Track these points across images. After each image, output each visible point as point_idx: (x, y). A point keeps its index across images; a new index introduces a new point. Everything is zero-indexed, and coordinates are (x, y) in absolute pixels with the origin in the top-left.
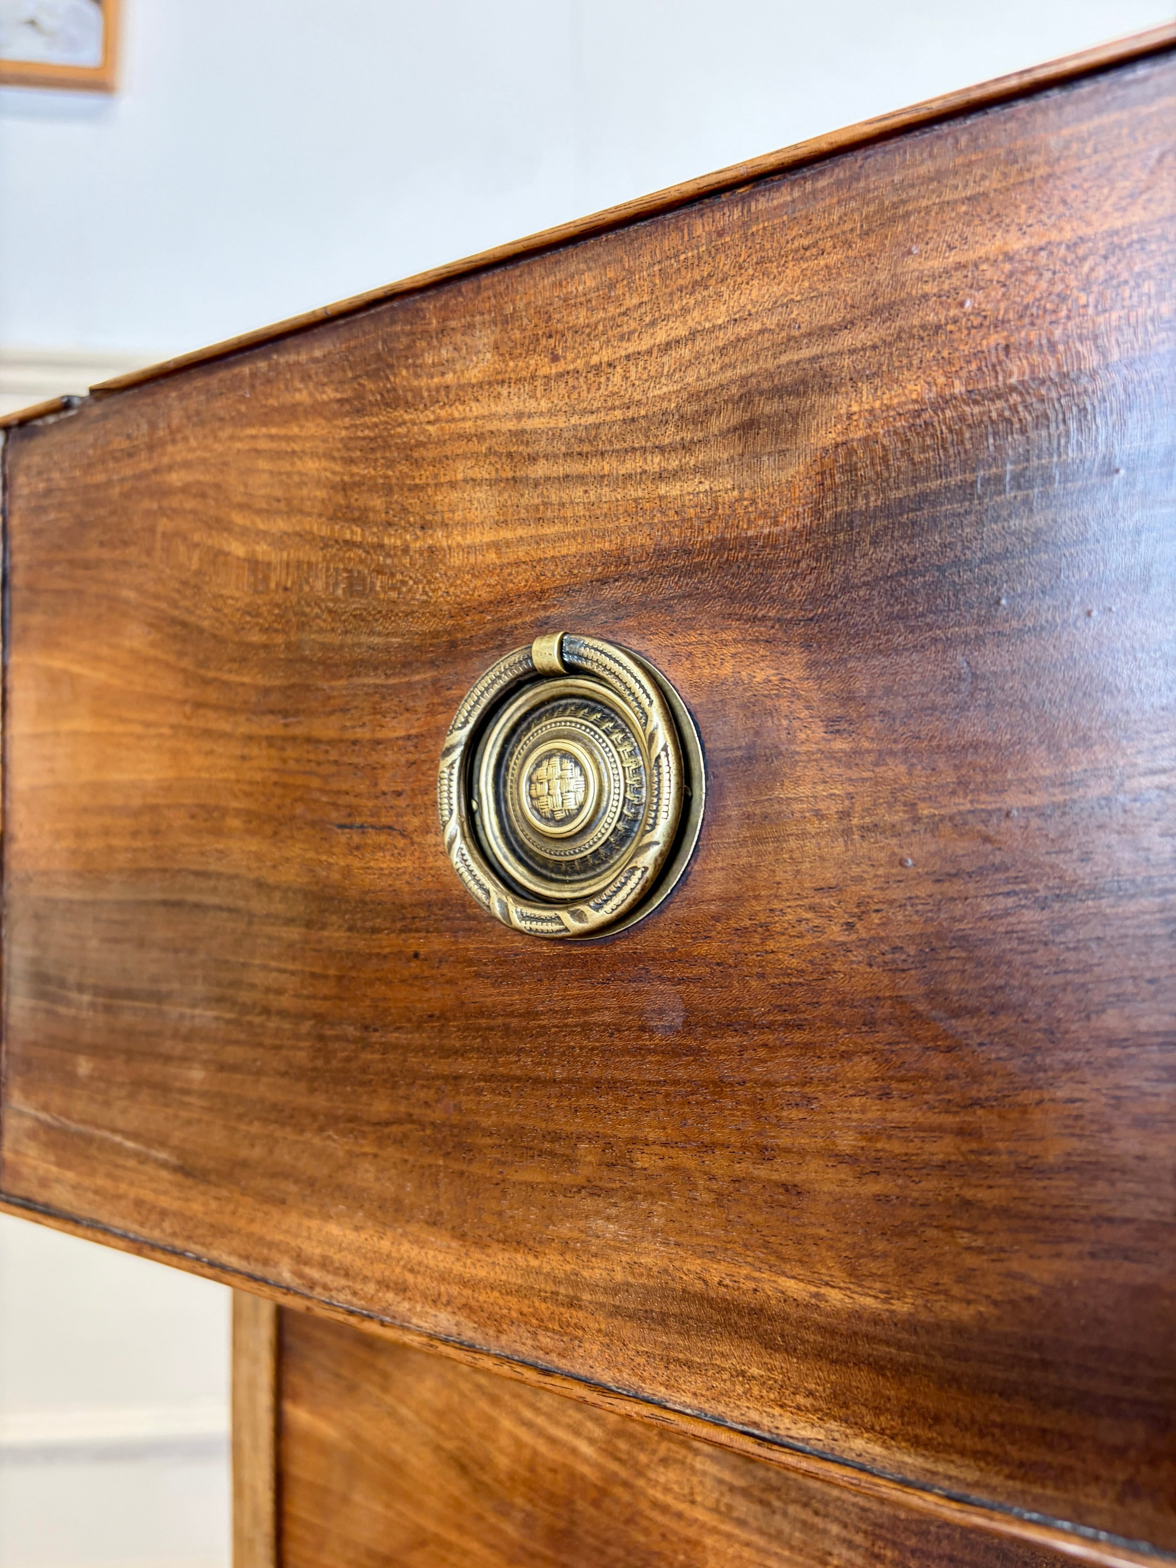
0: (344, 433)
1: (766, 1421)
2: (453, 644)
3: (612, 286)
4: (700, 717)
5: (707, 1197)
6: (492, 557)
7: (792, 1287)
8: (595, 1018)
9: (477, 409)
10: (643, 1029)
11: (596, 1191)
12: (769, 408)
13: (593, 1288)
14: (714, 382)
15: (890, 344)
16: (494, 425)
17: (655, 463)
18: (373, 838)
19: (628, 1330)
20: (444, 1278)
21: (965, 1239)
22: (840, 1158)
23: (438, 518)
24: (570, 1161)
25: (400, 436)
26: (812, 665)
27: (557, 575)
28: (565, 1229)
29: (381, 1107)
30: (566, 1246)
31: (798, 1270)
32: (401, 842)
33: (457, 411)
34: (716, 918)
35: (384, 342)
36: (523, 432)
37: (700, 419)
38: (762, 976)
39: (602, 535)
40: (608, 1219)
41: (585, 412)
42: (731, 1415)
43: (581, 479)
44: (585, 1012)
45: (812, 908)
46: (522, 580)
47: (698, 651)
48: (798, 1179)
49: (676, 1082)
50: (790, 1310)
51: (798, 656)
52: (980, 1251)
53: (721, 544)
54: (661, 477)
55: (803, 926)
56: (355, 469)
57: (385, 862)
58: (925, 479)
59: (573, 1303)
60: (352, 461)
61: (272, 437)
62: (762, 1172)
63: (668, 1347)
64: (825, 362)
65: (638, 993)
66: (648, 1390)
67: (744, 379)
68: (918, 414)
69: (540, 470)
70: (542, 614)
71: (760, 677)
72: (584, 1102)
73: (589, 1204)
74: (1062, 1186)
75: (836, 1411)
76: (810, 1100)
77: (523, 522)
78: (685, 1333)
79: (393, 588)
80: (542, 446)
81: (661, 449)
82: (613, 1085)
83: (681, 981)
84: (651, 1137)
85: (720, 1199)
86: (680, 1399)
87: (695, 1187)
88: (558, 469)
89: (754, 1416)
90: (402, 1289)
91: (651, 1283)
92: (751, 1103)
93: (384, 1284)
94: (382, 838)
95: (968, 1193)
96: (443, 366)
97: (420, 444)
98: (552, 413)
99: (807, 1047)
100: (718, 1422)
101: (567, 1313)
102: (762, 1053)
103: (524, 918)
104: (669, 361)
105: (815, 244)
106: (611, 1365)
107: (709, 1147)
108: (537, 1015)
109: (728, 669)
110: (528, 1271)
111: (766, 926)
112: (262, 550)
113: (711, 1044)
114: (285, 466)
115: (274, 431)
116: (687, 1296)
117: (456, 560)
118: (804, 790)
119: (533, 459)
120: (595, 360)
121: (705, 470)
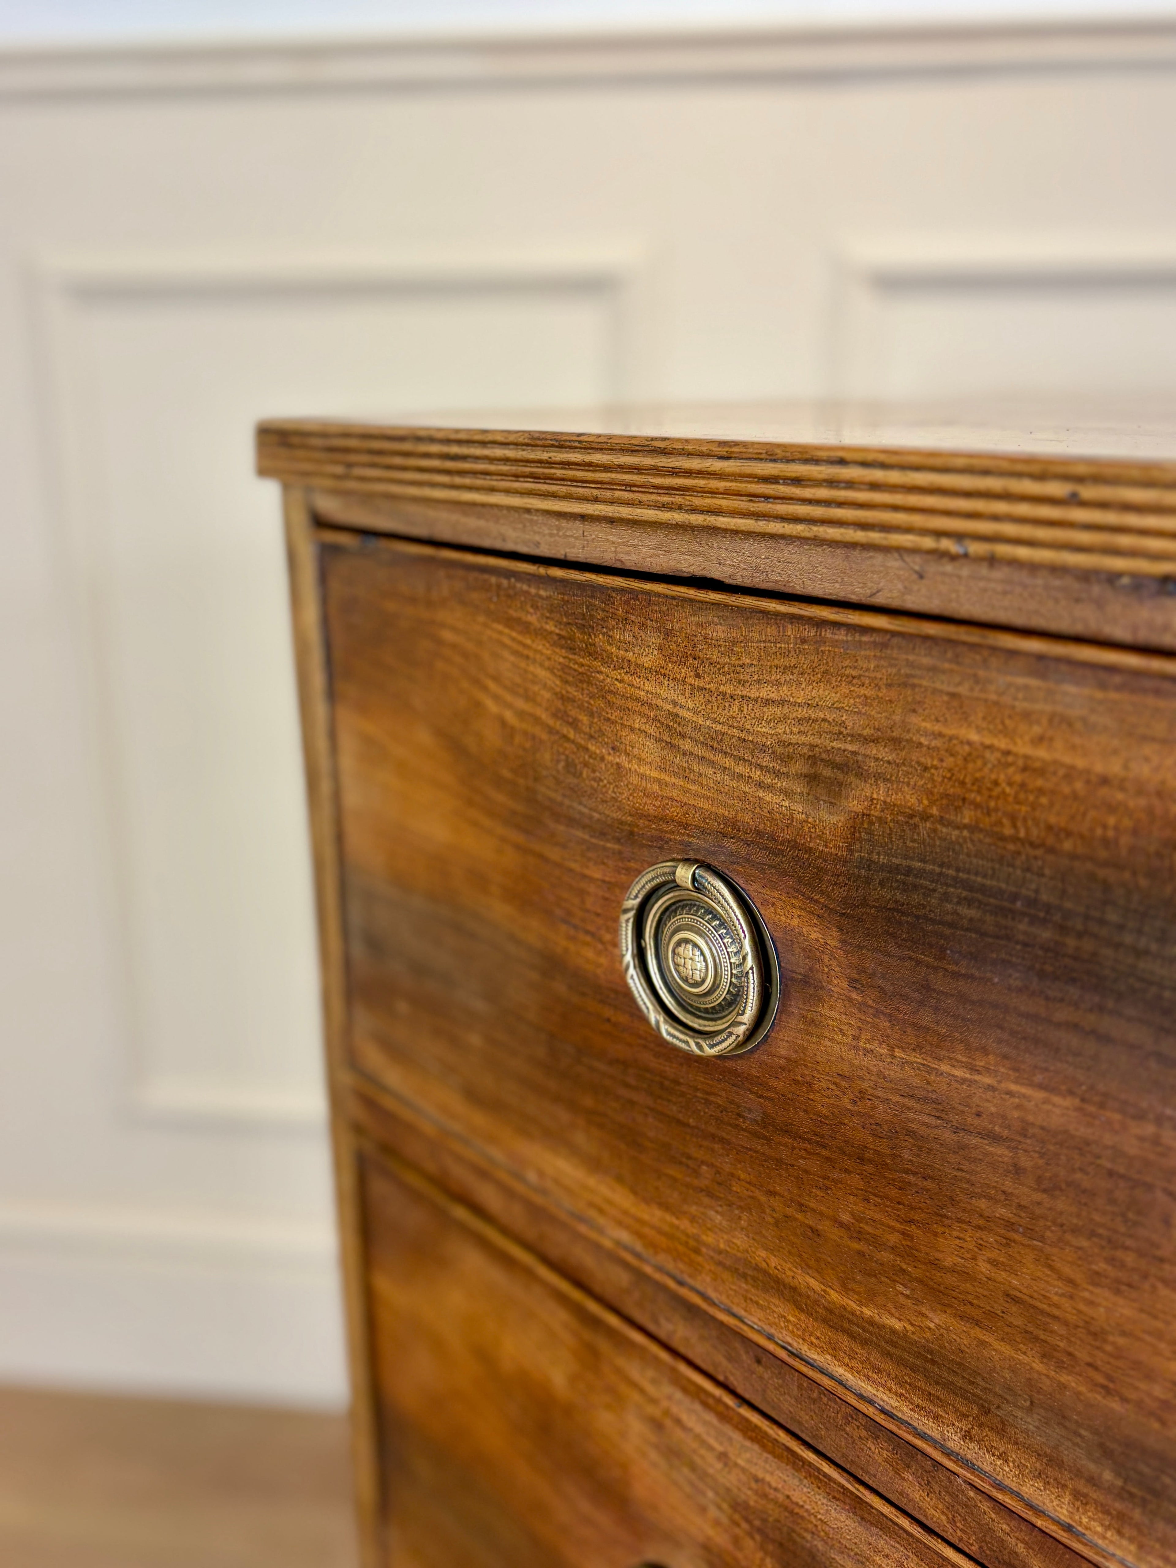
0: (561, 660)
1: (795, 1344)
2: (632, 833)
3: (735, 643)
4: (779, 945)
5: (771, 1220)
6: (656, 787)
7: (813, 1283)
8: (712, 1098)
9: (648, 686)
10: (739, 1115)
11: (710, 1195)
12: (827, 772)
13: (708, 1246)
14: (794, 739)
15: (898, 765)
16: (659, 702)
17: (757, 774)
18: (582, 936)
19: (726, 1275)
20: (626, 1213)
21: (900, 1288)
22: (841, 1224)
23: (623, 747)
24: (696, 1173)
25: (598, 679)
26: (843, 942)
27: (696, 819)
28: (693, 1209)
29: (588, 1101)
30: (693, 1219)
31: (816, 1275)
32: (600, 946)
33: (636, 681)
34: (783, 1069)
35: (587, 608)
36: (677, 715)
37: (786, 759)
38: (805, 1111)
39: (725, 805)
40: (717, 1212)
41: (715, 721)
42: (779, 1335)
43: (712, 763)
44: (707, 1093)
45: (835, 1084)
46: (674, 811)
47: (779, 904)
48: (820, 1227)
49: (756, 1152)
50: (811, 1293)
51: (835, 933)
52: (907, 1297)
53: (794, 845)
54: (760, 785)
55: (829, 1092)
56: (569, 689)
57: (590, 954)
58: (912, 859)
59: (697, 1251)
60: (567, 682)
61: (514, 639)
62: (799, 1216)
63: (747, 1291)
64: (860, 758)
65: (738, 1094)
66: (736, 1309)
67: (812, 747)
68: (912, 816)
69: (687, 745)
70: (686, 838)
71: (814, 936)
72: (706, 1143)
73: (706, 1200)
74: (951, 1280)
75: (831, 1351)
76: (828, 1188)
77: (675, 774)
78: (756, 1287)
79: (594, 779)
80: (688, 730)
81: (761, 768)
82: (722, 1140)
83: (761, 1097)
84: (742, 1176)
85: (777, 1223)
86: (751, 1319)
87: (764, 1212)
88: (699, 751)
89: (789, 1340)
90: (601, 1211)
91: (739, 1255)
92: (797, 1178)
93: (591, 1205)
94: (588, 938)
95: (904, 1267)
96: (628, 646)
97: (611, 692)
98: (696, 712)
99: (828, 1159)
100: (770, 1338)
101: (693, 1256)
102: (803, 1153)
103: (669, 1033)
104: (769, 711)
105: (860, 676)
106: (716, 1290)
107: (772, 1193)
108: (679, 1084)
109: (795, 922)
110: (672, 1225)
111: (810, 1085)
112: (508, 715)
113: (777, 1138)
114: (523, 665)
115: (514, 634)
116: (757, 1268)
117: (634, 780)
118: (834, 1014)
119: (683, 736)
120: (722, 688)
121: (787, 794)
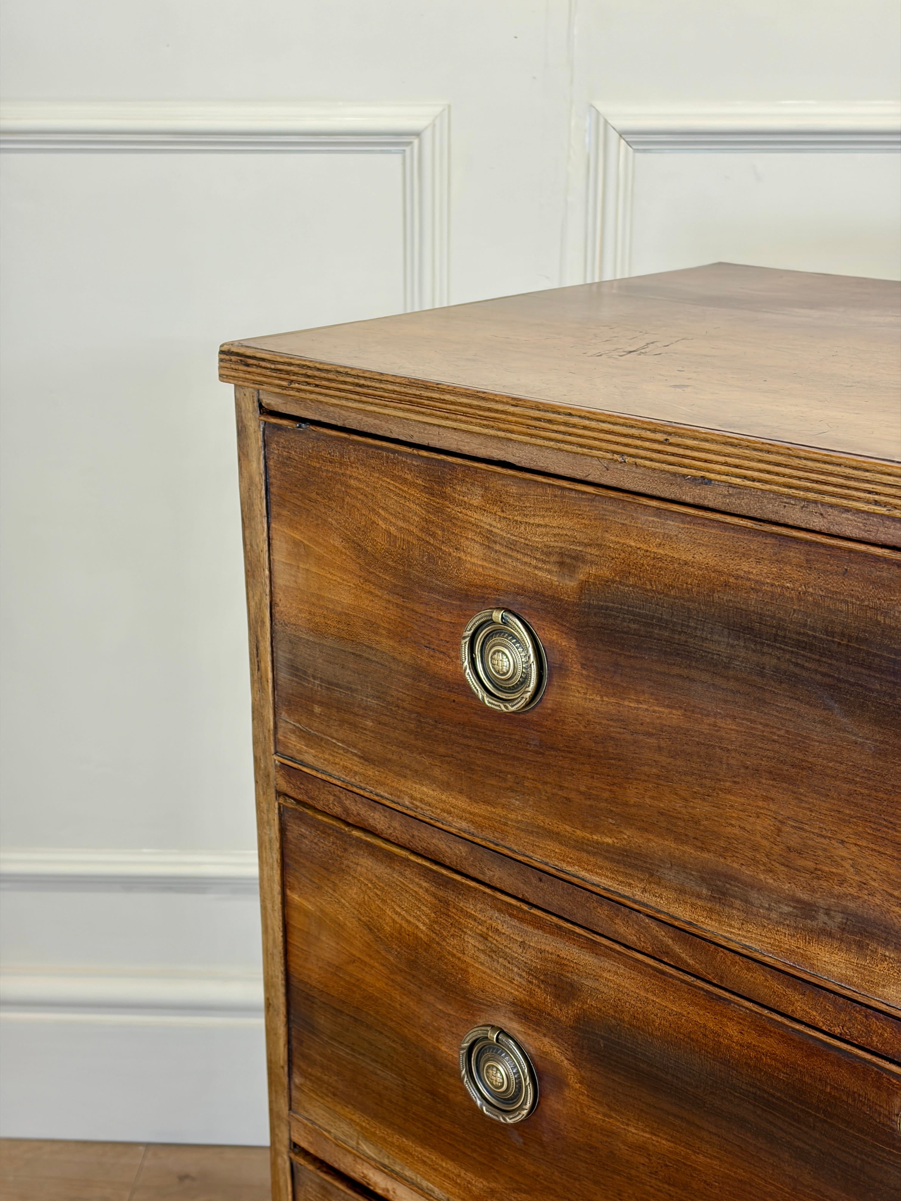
0: (426, 500)
1: (560, 865)
2: (467, 595)
3: (522, 495)
4: (546, 650)
5: (546, 798)
6: (481, 570)
7: (568, 828)
8: (513, 737)
9: (476, 516)
10: (528, 743)
11: (513, 791)
12: (568, 561)
13: (512, 820)
14: (552, 544)
15: (600, 557)
16: (482, 524)
17: (534, 562)
18: (437, 654)
19: (522, 834)
20: (464, 811)
21: (611, 821)
22: (581, 793)
23: (461, 548)
24: (505, 780)
25: (447, 511)
26: (577, 645)
27: (502, 586)
28: (503, 801)
29: (442, 750)
30: (503, 806)
31: (568, 823)
32: (448, 660)
33: (469, 513)
34: (550, 715)
35: (441, 473)
36: (492, 531)
37: (548, 554)
38: (562, 736)
39: (518, 578)
40: (516, 800)
41: (512, 535)
42: (552, 862)
43: (511, 557)
44: (510, 734)
45: (576, 719)
46: (491, 582)
47: (546, 629)
48: (570, 796)
49: (537, 762)
50: (567, 835)
51: (574, 641)
52: (614, 825)
53: (553, 598)
54: (536, 567)
55: (573, 724)
56: (430, 516)
57: (442, 664)
58: (608, 602)
59: (506, 824)
60: (429, 512)
61: (396, 487)
62: (560, 793)
63: (533, 841)
64: (583, 553)
65: (527, 732)
66: (527, 852)
67: (561, 548)
68: (607, 582)
69: (497, 547)
70: (497, 596)
71: (563, 644)
72: (510, 762)
73: (510, 794)
74: (633, 811)
75: (577, 863)
76: (573, 774)
77: (492, 563)
78: (538, 837)
79: (445, 566)
80: (498, 539)
81: (536, 559)
82: (518, 759)
83: (539, 732)
84: (530, 777)
85: (548, 799)
86: (537, 856)
87: (541, 794)
88: (504, 550)
89: (557, 863)
90: (449, 813)
91: (529, 821)
92: (558, 772)
93: (443, 810)
94: (441, 656)
95: (612, 809)
96: (465, 494)
97: (455, 518)
98: (502, 530)
99: (573, 759)
100: (547, 864)
101: (503, 827)
102: (561, 758)
103: (489, 703)
104: (539, 530)
105: (582, 515)
106: (517, 844)
107: (546, 783)
108: (495, 731)
109: (555, 637)
110: (492, 812)
111: (563, 721)
112: (392, 529)
113: (547, 753)
114: (402, 501)
115: (397, 485)
116: (538, 827)
117: (468, 566)
118: (575, 683)
119: (495, 542)
120: (515, 518)
121: (549, 572)
